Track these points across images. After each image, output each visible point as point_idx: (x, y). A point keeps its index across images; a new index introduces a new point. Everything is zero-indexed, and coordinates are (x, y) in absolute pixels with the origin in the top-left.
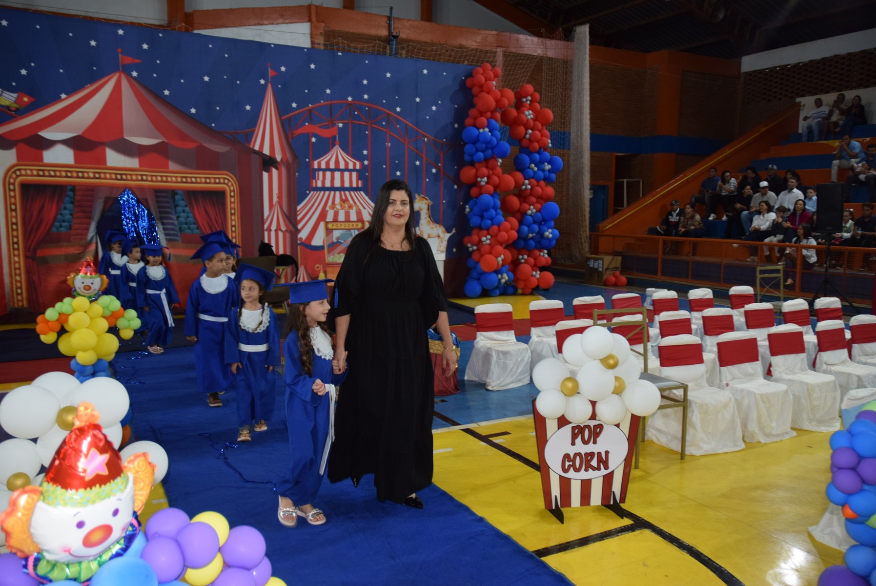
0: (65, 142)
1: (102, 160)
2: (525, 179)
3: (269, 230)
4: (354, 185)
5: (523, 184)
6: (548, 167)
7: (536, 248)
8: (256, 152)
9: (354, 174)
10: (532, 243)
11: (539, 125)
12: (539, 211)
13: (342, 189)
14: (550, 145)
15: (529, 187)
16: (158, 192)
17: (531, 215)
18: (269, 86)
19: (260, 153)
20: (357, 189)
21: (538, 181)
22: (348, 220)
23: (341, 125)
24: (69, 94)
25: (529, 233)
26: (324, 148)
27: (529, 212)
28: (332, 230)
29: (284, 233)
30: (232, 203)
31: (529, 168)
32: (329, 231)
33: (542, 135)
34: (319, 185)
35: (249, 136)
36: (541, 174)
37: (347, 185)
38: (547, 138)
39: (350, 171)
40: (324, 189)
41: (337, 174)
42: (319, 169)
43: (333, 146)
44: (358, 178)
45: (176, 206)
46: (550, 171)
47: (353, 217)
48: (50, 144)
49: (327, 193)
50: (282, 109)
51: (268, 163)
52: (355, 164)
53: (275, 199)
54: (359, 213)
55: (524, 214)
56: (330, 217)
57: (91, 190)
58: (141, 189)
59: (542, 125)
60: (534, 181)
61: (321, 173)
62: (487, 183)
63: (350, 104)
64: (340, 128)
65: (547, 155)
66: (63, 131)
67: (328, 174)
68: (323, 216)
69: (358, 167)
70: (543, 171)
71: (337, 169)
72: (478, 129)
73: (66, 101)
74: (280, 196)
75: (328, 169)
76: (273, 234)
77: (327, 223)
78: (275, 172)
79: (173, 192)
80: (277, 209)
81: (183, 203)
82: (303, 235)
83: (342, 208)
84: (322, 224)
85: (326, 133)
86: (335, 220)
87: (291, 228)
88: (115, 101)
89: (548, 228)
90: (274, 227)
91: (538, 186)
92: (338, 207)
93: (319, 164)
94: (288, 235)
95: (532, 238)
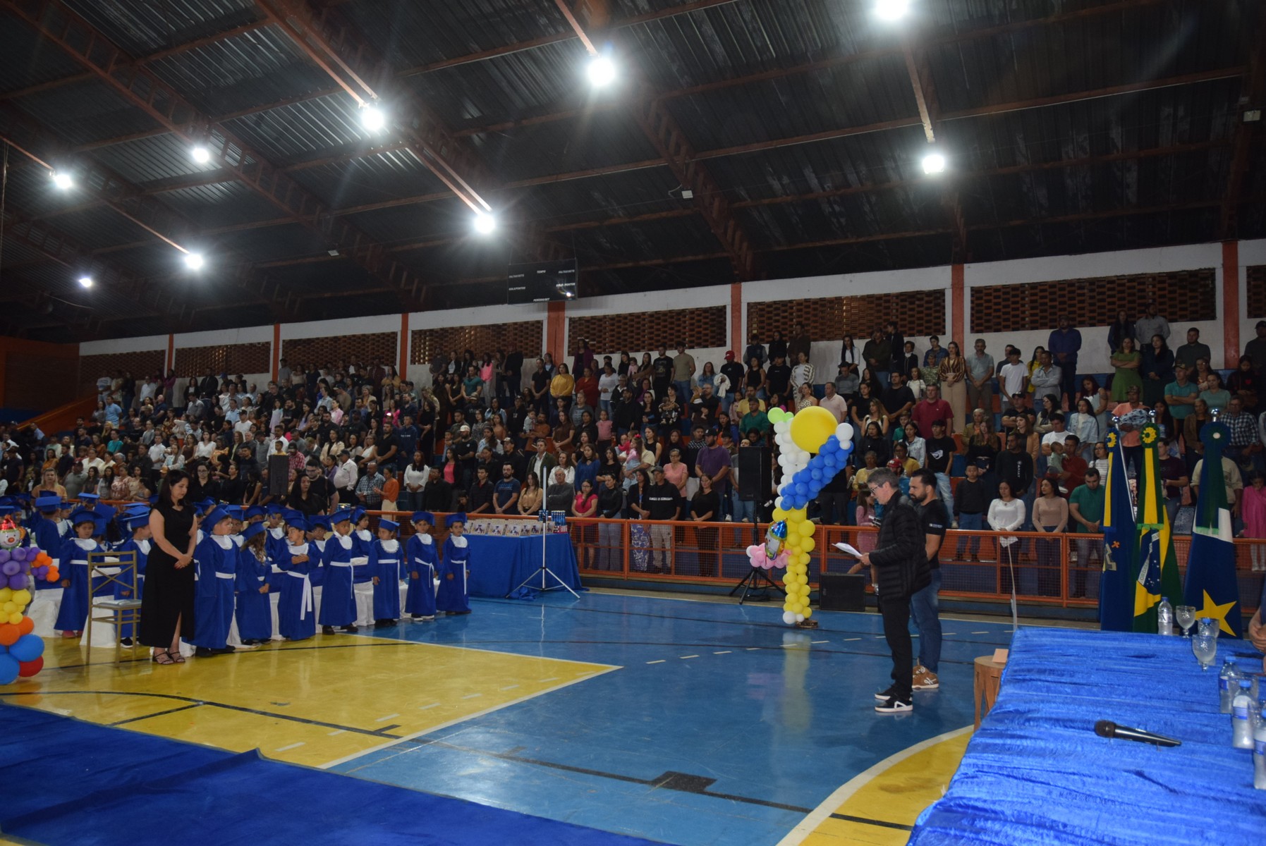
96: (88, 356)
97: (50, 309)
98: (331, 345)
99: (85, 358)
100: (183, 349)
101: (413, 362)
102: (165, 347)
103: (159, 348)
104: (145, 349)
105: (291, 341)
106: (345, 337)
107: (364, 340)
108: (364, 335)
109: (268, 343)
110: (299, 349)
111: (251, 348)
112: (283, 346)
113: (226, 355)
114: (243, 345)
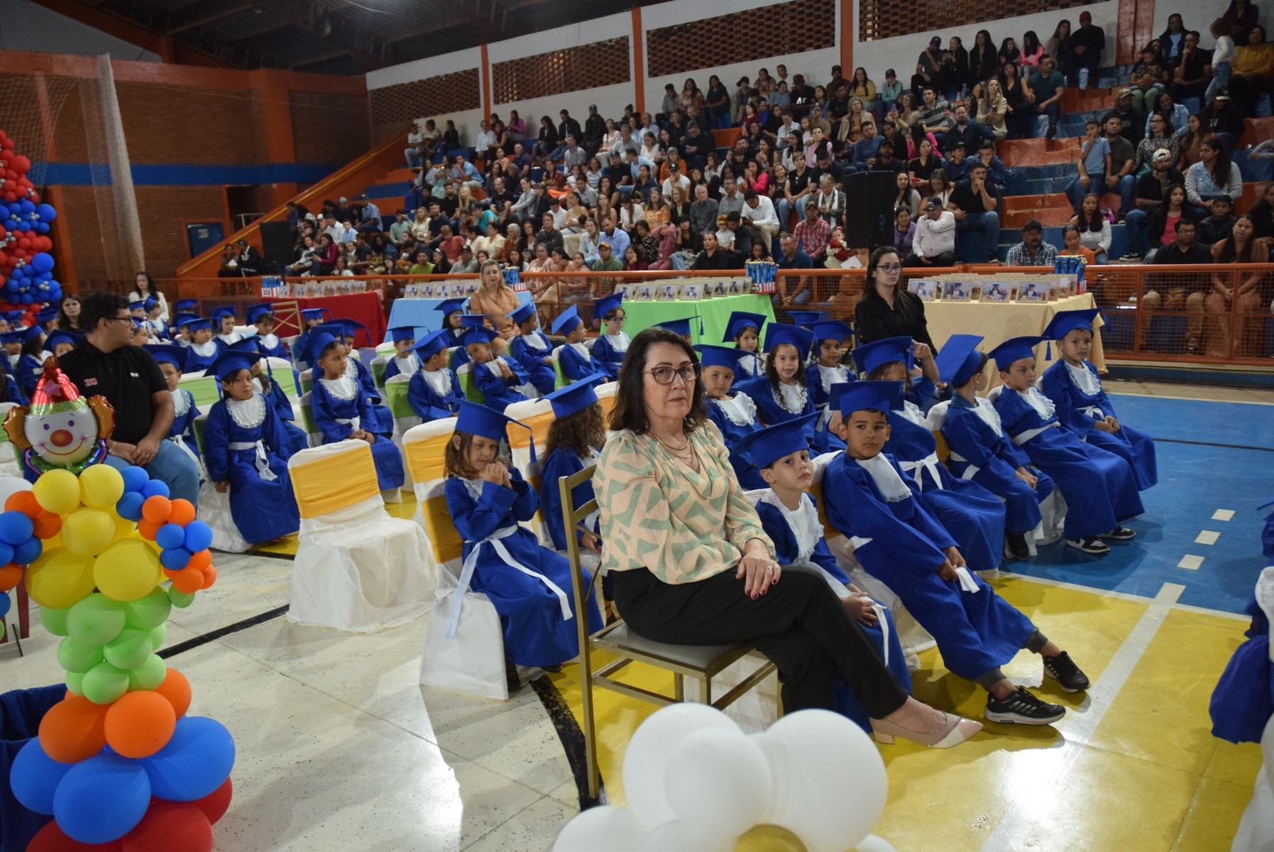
2: (8, 230)
5: (6, 236)
6: (34, 216)
7: (35, 302)
10: (28, 297)
11: (14, 174)
12: (30, 263)
14: (33, 193)
15: (13, 239)
17: (21, 268)
21: (25, 232)
25: (21, 286)
27: (18, 265)
31: (10, 218)
33: (18, 184)
36: (26, 224)
38: (26, 187)
46: (38, 220)
55: (14, 267)
59: (19, 174)
60: (17, 232)
65: (30, 204)
70: (30, 221)
89: (44, 280)
91: (25, 237)
95: (27, 292)
96: (379, 90)
97: (328, 30)
98: (723, 28)
99: (374, 92)
100: (502, 64)
101: (863, 37)
102: (478, 64)
103: (469, 67)
104: (451, 71)
105: (659, 30)
106: (745, 13)
107: (777, 13)
108: (776, 6)
109: (625, 39)
110: (674, 41)
111: (599, 50)
112: (648, 40)
113: (564, 64)
114: (587, 46)
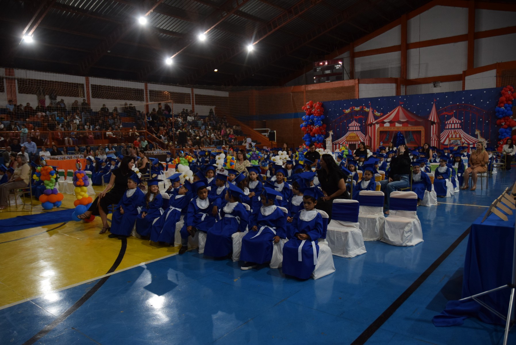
0: (388, 122)
1: (395, 125)
3: (432, 140)
4: (458, 127)
8: (429, 121)
9: (459, 124)
13: (455, 128)
16: (406, 132)
18: (434, 104)
19: (431, 121)
20: (459, 128)
22: (456, 137)
23: (455, 111)
24: (390, 112)
26: (449, 118)
28: (451, 140)
29: (436, 141)
30: (423, 134)
32: (450, 140)
34: (447, 128)
35: (428, 117)
37: (456, 127)
39: (457, 124)
40: (449, 129)
41: (453, 125)
42: (447, 124)
43: (452, 117)
44: (460, 126)
45: (409, 135)
47: (458, 136)
48: (385, 123)
49: (450, 130)
50: (437, 109)
51: (433, 123)
52: (459, 122)
53: (434, 132)
54: (460, 135)
56: (450, 136)
57: (392, 132)
58: (402, 131)
61: (448, 125)
62: (505, 124)
63: (458, 105)
64: (454, 112)
66: (388, 120)
67: (450, 125)
68: (448, 136)
69: (460, 122)
71: (453, 123)
72: (500, 107)
73: (389, 113)
74: (436, 131)
75: (450, 123)
76: (433, 141)
77: (449, 138)
78: (434, 125)
79: (409, 131)
80: (435, 135)
81: (411, 134)
82: (442, 141)
83: (454, 134)
84: (448, 139)
85: (450, 114)
86: (452, 137)
87: (439, 140)
88: (398, 113)
90: (434, 139)
92: (453, 134)
93: (448, 122)
94: (437, 141)
